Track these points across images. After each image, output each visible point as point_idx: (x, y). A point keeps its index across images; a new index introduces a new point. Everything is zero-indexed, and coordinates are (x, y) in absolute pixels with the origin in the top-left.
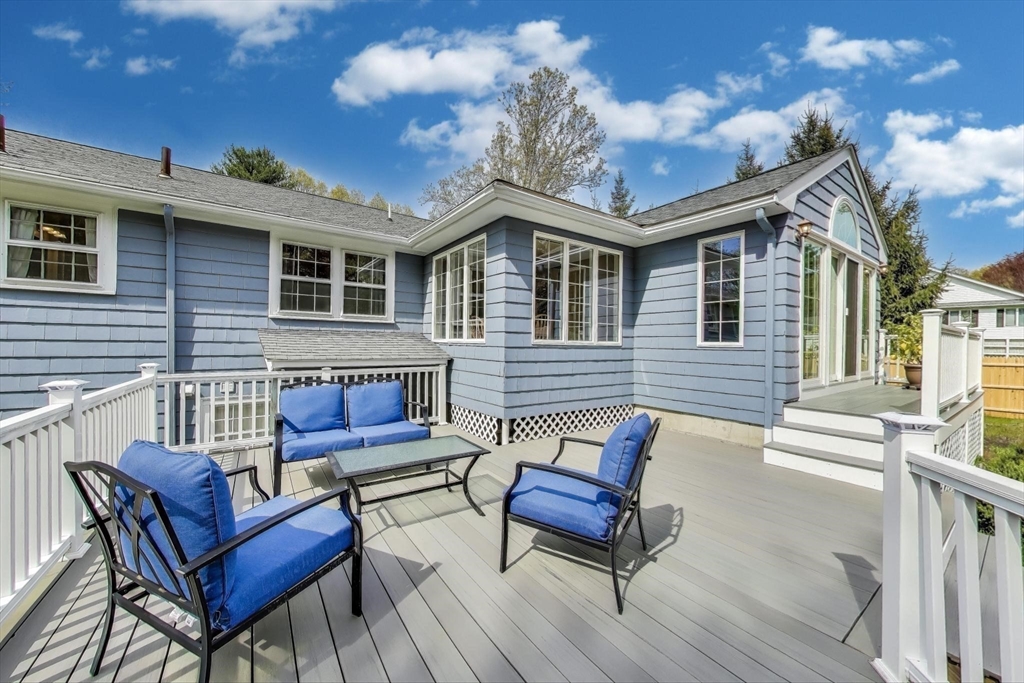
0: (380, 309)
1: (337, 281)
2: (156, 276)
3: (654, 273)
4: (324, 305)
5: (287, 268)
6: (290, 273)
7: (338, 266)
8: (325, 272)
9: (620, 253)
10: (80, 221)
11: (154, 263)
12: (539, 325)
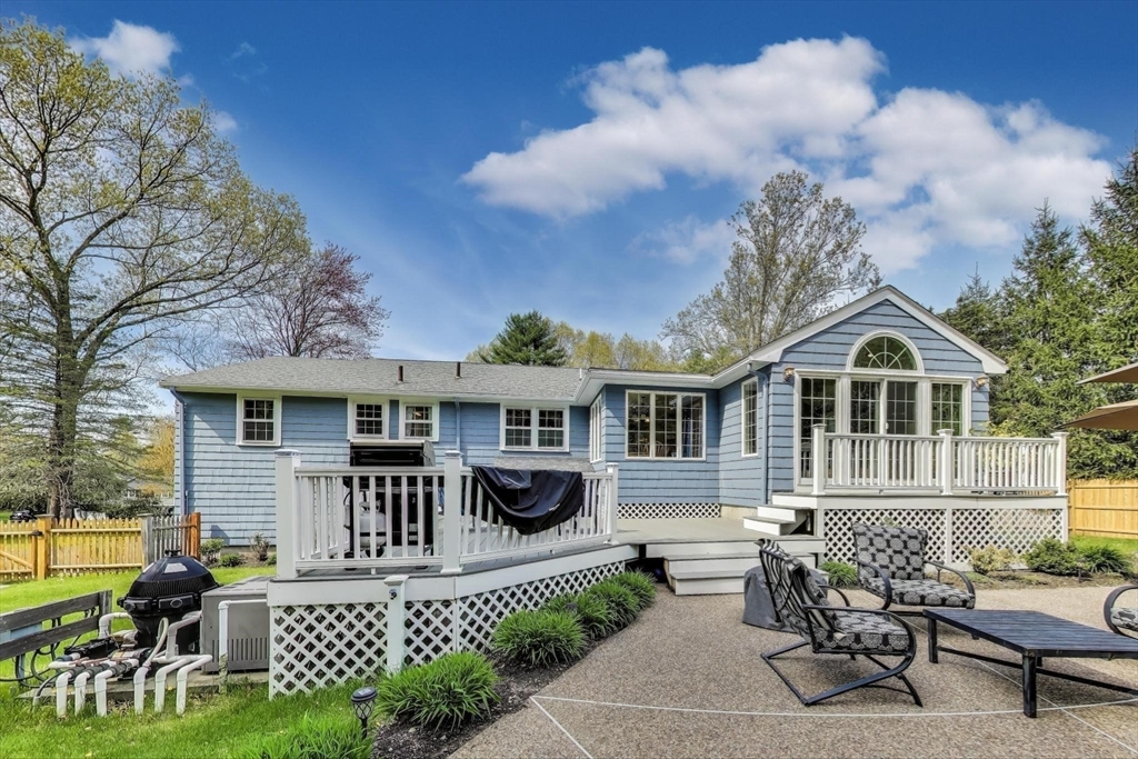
0: (560, 443)
1: (535, 428)
2: (453, 432)
3: (727, 407)
4: (528, 443)
5: (509, 422)
6: (511, 425)
7: (535, 418)
8: (528, 423)
9: (703, 395)
10: (427, 409)
11: (452, 426)
12: (633, 448)
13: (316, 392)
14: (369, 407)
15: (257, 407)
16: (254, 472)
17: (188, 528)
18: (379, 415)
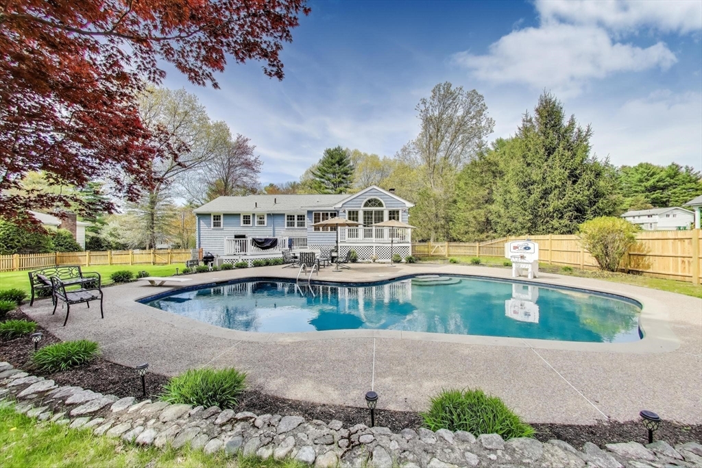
1: (296, 221)
4: (294, 226)
5: (288, 219)
7: (296, 218)
14: (247, 216)
15: (217, 217)
16: (216, 236)
17: (199, 252)
18: (249, 219)
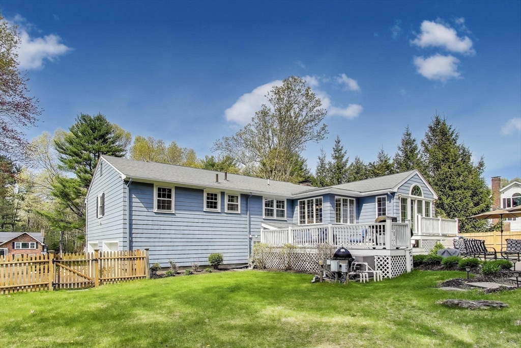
0: (283, 216)
1: (275, 208)
3: (364, 205)
7: (275, 204)
8: (272, 206)
9: (355, 199)
12: (337, 219)
13: (190, 185)
14: (212, 195)
15: (164, 192)
16: (162, 227)
18: (216, 199)
